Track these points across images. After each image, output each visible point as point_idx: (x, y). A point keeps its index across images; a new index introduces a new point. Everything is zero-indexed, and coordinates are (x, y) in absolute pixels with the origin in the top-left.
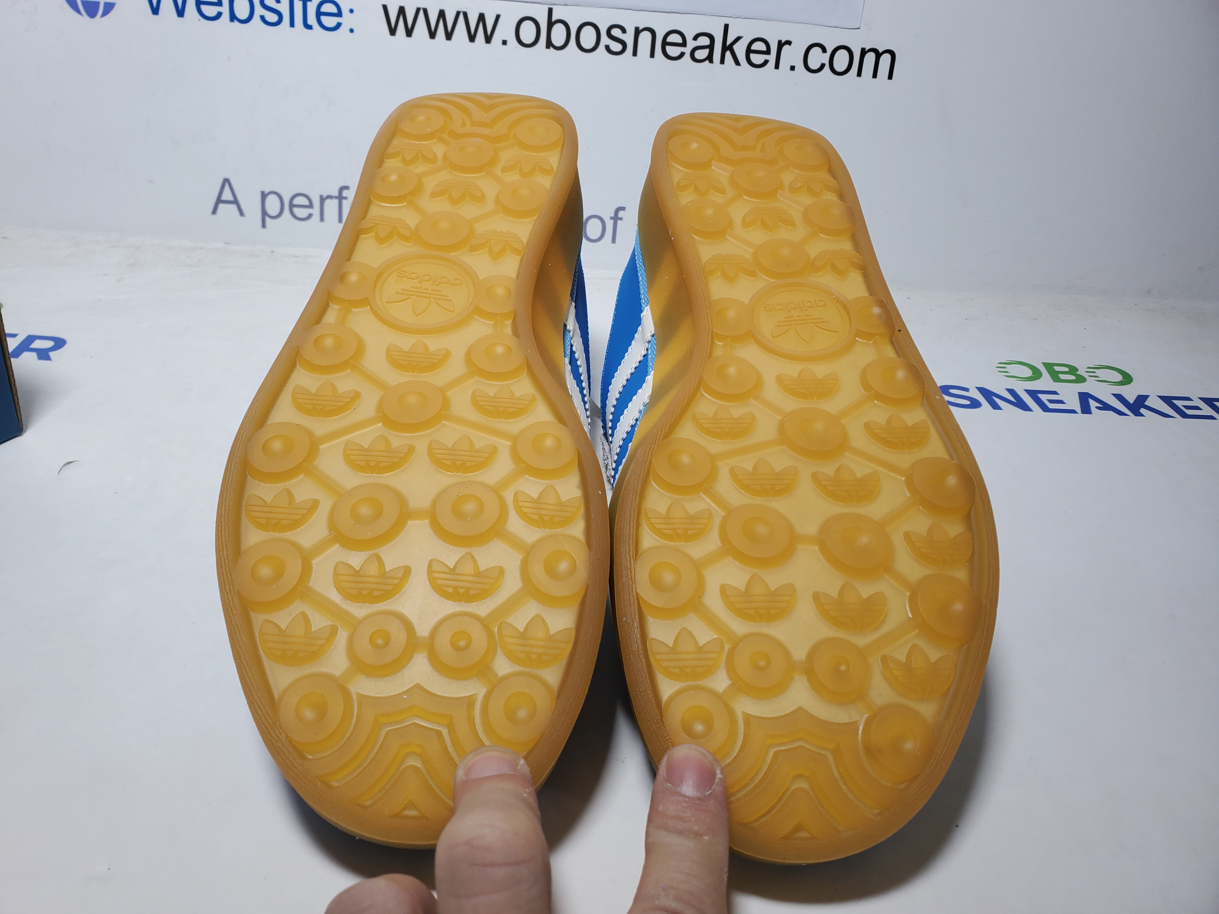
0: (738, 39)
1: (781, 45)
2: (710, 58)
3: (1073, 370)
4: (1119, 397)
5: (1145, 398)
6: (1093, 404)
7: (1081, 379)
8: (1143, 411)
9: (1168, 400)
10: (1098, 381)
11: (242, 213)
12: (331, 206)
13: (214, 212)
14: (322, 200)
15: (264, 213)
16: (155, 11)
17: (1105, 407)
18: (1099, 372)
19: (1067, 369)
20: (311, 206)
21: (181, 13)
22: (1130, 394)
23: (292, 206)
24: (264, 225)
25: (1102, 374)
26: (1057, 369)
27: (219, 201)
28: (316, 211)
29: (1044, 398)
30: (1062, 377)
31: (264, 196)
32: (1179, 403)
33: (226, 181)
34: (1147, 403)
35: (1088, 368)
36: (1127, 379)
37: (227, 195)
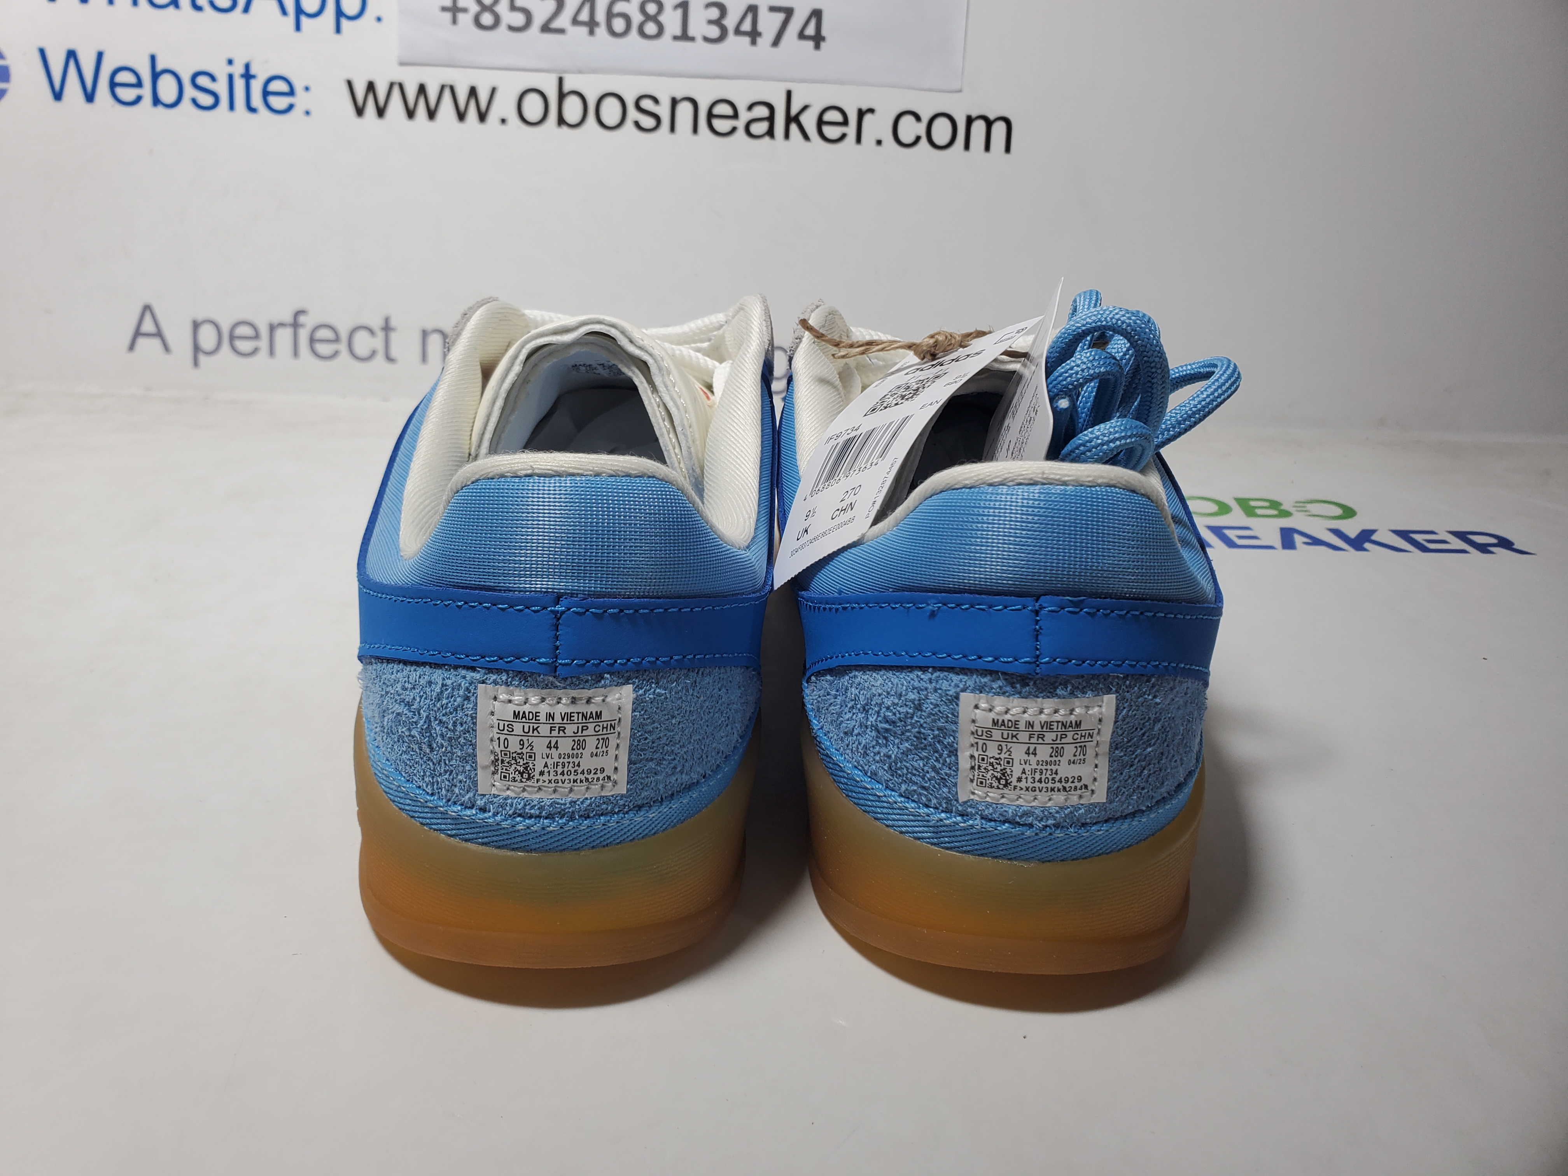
0: (805, 108)
1: (861, 114)
2: (770, 133)
3: (1274, 504)
4: (1337, 532)
5: (1373, 532)
6: (1298, 539)
7: (1286, 514)
8: (1367, 545)
9: (1404, 534)
10: (1310, 515)
11: (166, 348)
12: (284, 336)
13: (132, 347)
14: (272, 328)
15: (197, 348)
16: (58, 96)
17: (1316, 541)
18: (1309, 507)
19: (1267, 504)
20: (257, 336)
21: (90, 97)
22: (1352, 529)
23: (232, 338)
24: (196, 363)
25: (1314, 508)
26: (1253, 503)
27: (138, 333)
28: (264, 343)
29: (1231, 534)
30: (1259, 512)
31: (196, 326)
32: (1419, 538)
33: (147, 308)
34: (1374, 537)
35: (1297, 502)
36: (1349, 513)
37: (148, 326)
